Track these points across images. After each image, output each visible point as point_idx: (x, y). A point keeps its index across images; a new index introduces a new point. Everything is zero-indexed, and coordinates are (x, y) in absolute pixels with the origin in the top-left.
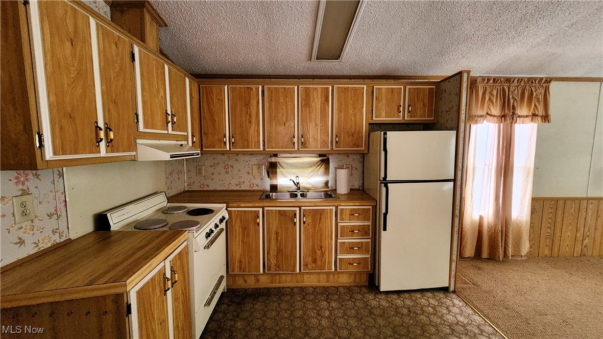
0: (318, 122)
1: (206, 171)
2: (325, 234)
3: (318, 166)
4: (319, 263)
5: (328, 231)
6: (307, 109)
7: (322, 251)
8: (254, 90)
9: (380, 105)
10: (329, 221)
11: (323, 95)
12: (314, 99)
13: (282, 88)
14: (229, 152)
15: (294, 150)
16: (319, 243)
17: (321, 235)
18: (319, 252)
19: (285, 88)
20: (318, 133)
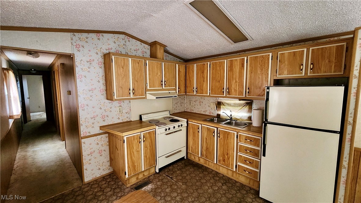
0: (237, 80)
1: (193, 103)
2: (230, 147)
3: (244, 106)
4: (226, 162)
5: (232, 145)
6: (231, 73)
7: (228, 155)
8: (206, 65)
9: (283, 65)
10: (232, 140)
11: (241, 63)
12: (235, 66)
13: (218, 62)
14: (195, 95)
15: (224, 96)
16: (227, 151)
17: (228, 147)
18: (226, 156)
19: (220, 62)
20: (237, 87)
